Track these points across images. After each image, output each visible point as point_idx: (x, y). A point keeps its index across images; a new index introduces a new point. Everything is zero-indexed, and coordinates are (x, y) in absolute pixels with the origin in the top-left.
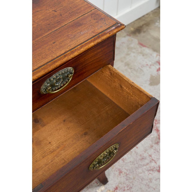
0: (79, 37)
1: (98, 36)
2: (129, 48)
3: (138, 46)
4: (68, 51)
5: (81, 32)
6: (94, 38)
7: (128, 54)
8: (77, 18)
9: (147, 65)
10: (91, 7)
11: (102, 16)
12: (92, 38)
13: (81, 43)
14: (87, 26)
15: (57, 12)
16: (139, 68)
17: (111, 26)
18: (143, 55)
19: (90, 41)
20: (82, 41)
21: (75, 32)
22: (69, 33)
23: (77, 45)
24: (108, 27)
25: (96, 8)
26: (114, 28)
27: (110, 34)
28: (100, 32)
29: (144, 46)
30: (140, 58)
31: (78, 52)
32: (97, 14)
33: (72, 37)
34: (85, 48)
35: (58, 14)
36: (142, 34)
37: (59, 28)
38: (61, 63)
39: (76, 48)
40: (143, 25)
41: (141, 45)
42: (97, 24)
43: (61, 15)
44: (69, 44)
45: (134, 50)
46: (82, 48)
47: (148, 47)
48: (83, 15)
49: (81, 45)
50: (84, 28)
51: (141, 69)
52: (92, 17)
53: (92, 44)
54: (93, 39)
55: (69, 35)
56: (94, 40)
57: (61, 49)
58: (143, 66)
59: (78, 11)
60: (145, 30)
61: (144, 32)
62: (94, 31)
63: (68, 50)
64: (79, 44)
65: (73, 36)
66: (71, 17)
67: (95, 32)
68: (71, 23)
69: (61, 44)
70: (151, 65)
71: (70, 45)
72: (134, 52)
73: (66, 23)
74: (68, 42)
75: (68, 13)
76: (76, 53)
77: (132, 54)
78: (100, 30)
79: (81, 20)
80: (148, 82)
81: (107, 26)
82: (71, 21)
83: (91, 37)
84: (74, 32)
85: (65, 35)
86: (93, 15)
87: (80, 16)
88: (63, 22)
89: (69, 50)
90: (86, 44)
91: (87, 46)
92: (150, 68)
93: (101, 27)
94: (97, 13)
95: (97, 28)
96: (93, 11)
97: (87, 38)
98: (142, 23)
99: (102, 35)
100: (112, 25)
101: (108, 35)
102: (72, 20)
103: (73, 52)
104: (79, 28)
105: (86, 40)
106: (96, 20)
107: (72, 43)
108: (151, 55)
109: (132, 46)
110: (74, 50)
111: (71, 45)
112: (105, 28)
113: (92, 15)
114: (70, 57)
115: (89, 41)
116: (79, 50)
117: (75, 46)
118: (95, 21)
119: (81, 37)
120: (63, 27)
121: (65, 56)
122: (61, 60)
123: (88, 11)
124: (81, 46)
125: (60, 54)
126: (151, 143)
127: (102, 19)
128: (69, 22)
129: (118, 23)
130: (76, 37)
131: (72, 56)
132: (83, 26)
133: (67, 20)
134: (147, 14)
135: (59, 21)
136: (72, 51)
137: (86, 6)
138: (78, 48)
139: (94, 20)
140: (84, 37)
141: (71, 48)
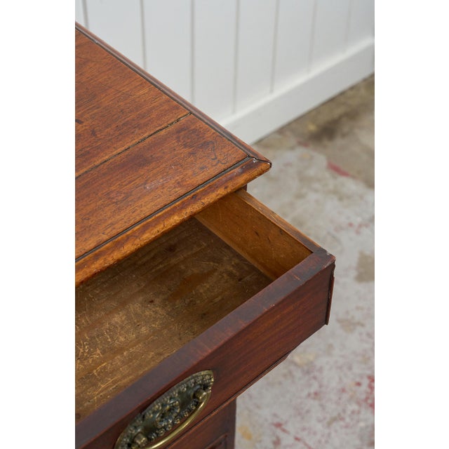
0: (139, 198)
1: (193, 194)
2: (304, 179)
3: (327, 174)
4: (106, 242)
5: (145, 184)
6: (183, 203)
7: (300, 196)
8: (137, 140)
9: (351, 225)
10: (178, 108)
11: (207, 135)
12: (175, 201)
13: (143, 216)
14: (164, 165)
15: (84, 124)
16: (329, 233)
17: (232, 164)
18: (341, 199)
19: (170, 210)
20: (147, 210)
21: (130, 182)
22: (113, 188)
23: (132, 222)
24: (221, 167)
25: (191, 113)
26: (238, 170)
27: (226, 188)
28: (200, 182)
29: (344, 174)
30: (331, 205)
31: (136, 242)
32: (194, 131)
33: (120, 198)
34: (155, 230)
35: (86, 129)
36: (339, 141)
37: (86, 172)
38: (86, 276)
39: (129, 233)
40: (341, 117)
41: (336, 169)
42: (192, 158)
43: (94, 133)
44: (110, 222)
45: (316, 185)
46: (144, 231)
47: (354, 177)
48: (155, 133)
49: (145, 222)
50: (155, 171)
51: (334, 237)
52: (178, 138)
53: (176, 219)
54: (177, 204)
55: (112, 192)
56: (183, 206)
57: (87, 236)
58: (339, 228)
59: (142, 122)
60: (346, 129)
61: (344, 135)
62: (183, 180)
63: (105, 237)
64: (138, 218)
65: (123, 195)
66: (120, 137)
67: (184, 183)
68: (118, 158)
69: (89, 219)
70: (360, 226)
71: (112, 224)
72: (316, 191)
73: (107, 157)
74: (109, 214)
75: (114, 126)
76: (129, 245)
77: (312, 196)
78: (200, 179)
79: (148, 149)
80: (353, 273)
81: (218, 166)
82: (119, 150)
83: (172, 198)
84: (126, 185)
85: (99, 194)
86: (182, 133)
87: (146, 135)
88: (98, 153)
89: (107, 238)
90: (158, 221)
91: (162, 226)
92: (358, 233)
93: (202, 168)
94: (193, 128)
95: (189, 172)
96: (183, 120)
97: (161, 202)
98: (338, 111)
99: (205, 193)
100: (234, 162)
101: (222, 192)
102: (123, 148)
103: (119, 245)
104: (142, 172)
105: (159, 207)
106: (191, 147)
107: (118, 217)
108: (361, 197)
109: (311, 172)
110: (122, 238)
111: (117, 223)
112: (212, 171)
113: (178, 132)
114: (110, 259)
115: (166, 210)
116: (137, 237)
117: (127, 225)
118: (187, 150)
119: (146, 199)
120: (98, 169)
121: (97, 257)
122: (85, 269)
123: (170, 122)
124: (144, 226)
125: (83, 252)
126: (358, 442)
127: (205, 145)
128: (115, 153)
129: (251, 155)
130: (129, 199)
131: (117, 255)
132: (153, 165)
133: (108, 147)
134: (352, 88)
135: (88, 153)
136: (118, 242)
137: (166, 107)
138: (134, 232)
139: (185, 146)
140: (153, 200)
141: (114, 232)
